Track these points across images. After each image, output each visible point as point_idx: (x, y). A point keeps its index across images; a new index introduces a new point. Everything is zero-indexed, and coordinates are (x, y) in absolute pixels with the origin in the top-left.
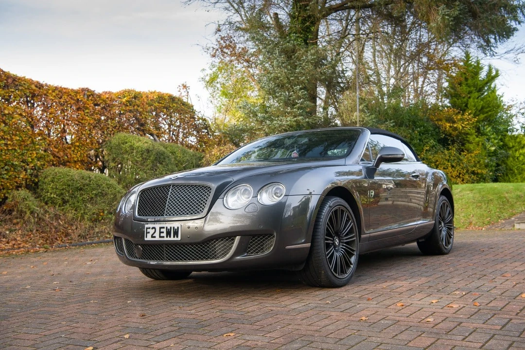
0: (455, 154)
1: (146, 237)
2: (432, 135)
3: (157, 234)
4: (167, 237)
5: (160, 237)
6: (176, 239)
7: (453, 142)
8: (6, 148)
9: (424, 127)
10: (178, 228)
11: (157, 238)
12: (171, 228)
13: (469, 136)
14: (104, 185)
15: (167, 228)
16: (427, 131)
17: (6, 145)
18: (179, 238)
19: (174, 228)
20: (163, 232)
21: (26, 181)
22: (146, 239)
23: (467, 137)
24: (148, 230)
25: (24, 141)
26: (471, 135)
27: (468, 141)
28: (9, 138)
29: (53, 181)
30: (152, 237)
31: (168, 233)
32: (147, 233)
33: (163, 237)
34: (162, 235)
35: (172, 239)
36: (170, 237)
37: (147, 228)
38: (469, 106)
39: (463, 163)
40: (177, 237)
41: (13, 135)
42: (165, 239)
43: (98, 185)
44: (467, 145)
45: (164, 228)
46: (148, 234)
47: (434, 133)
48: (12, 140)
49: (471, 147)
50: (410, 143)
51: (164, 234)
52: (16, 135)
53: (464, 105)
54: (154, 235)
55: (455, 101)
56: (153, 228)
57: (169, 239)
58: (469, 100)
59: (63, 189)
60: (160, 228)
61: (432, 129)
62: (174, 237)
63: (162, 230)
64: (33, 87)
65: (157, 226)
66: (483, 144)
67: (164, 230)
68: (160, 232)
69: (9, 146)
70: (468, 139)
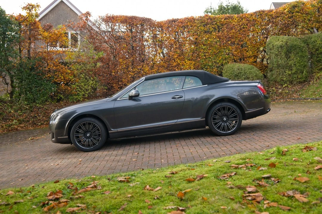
8: (204, 57)
14: (248, 72)
17: (205, 56)
21: (218, 72)
25: (214, 52)
28: (207, 52)
29: (226, 72)
41: (208, 50)
43: (245, 73)
48: (208, 53)
52: (210, 50)
59: (230, 76)
64: (223, 20)
69: (207, 56)
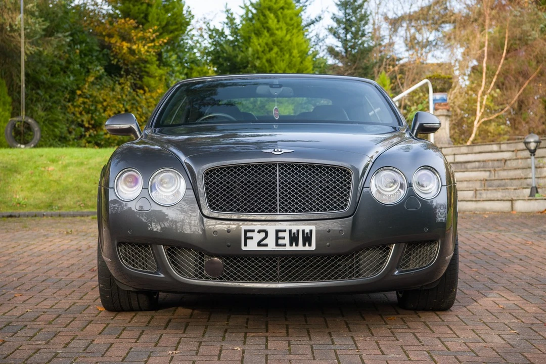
0: (130, 92)
1: (246, 245)
2: (98, 59)
3: (271, 241)
4: (291, 245)
5: (277, 245)
6: (307, 248)
7: (127, 72)
9: (87, 43)
10: (311, 231)
11: (271, 247)
12: (298, 231)
13: (148, 65)
15: (290, 231)
16: (91, 50)
18: (313, 247)
19: (303, 231)
20: (284, 238)
22: (243, 248)
23: (145, 67)
24: (250, 235)
26: (152, 64)
27: (147, 73)
30: (259, 244)
31: (294, 239)
32: (246, 238)
33: (285, 245)
34: (280, 242)
35: (301, 247)
36: (297, 245)
37: (246, 231)
38: (150, 18)
39: (141, 107)
40: (310, 245)
42: (288, 248)
44: (146, 79)
45: (285, 231)
46: (248, 240)
47: (101, 56)
49: (152, 82)
50: (67, 68)
51: (287, 241)
53: (142, 15)
54: (263, 242)
55: (129, 8)
56: (259, 232)
57: (294, 248)
58: (150, 9)
60: (277, 232)
61: (97, 48)
62: (304, 245)
63: (281, 235)
65: (271, 228)
66: (166, 79)
67: (286, 235)
68: (277, 238)
70: (147, 70)
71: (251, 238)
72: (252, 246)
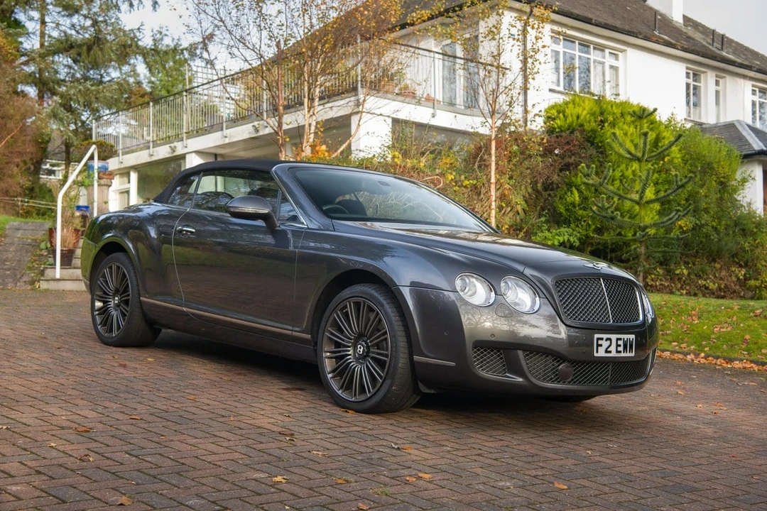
1: (597, 352)
3: (613, 348)
4: (624, 352)
5: (616, 352)
6: (631, 354)
11: (613, 354)
12: (627, 339)
15: (624, 339)
20: (620, 346)
22: (596, 355)
24: (600, 342)
30: (607, 351)
31: (625, 347)
32: (598, 346)
33: (620, 352)
34: (619, 349)
37: (598, 339)
42: (623, 355)
45: (621, 339)
46: (599, 348)
51: (621, 349)
54: (609, 350)
56: (607, 339)
57: (628, 355)
60: (618, 339)
62: (630, 352)
63: (619, 343)
65: (614, 337)
67: (621, 343)
68: (618, 346)
71: (601, 345)
72: (601, 353)
